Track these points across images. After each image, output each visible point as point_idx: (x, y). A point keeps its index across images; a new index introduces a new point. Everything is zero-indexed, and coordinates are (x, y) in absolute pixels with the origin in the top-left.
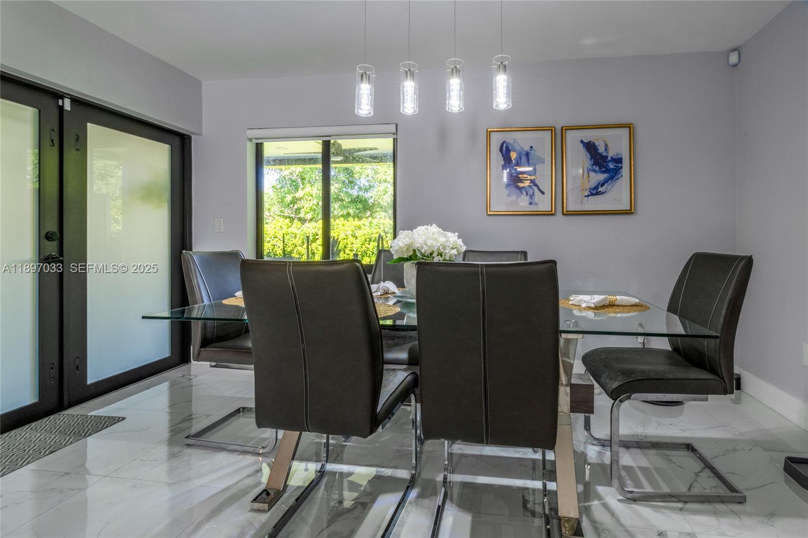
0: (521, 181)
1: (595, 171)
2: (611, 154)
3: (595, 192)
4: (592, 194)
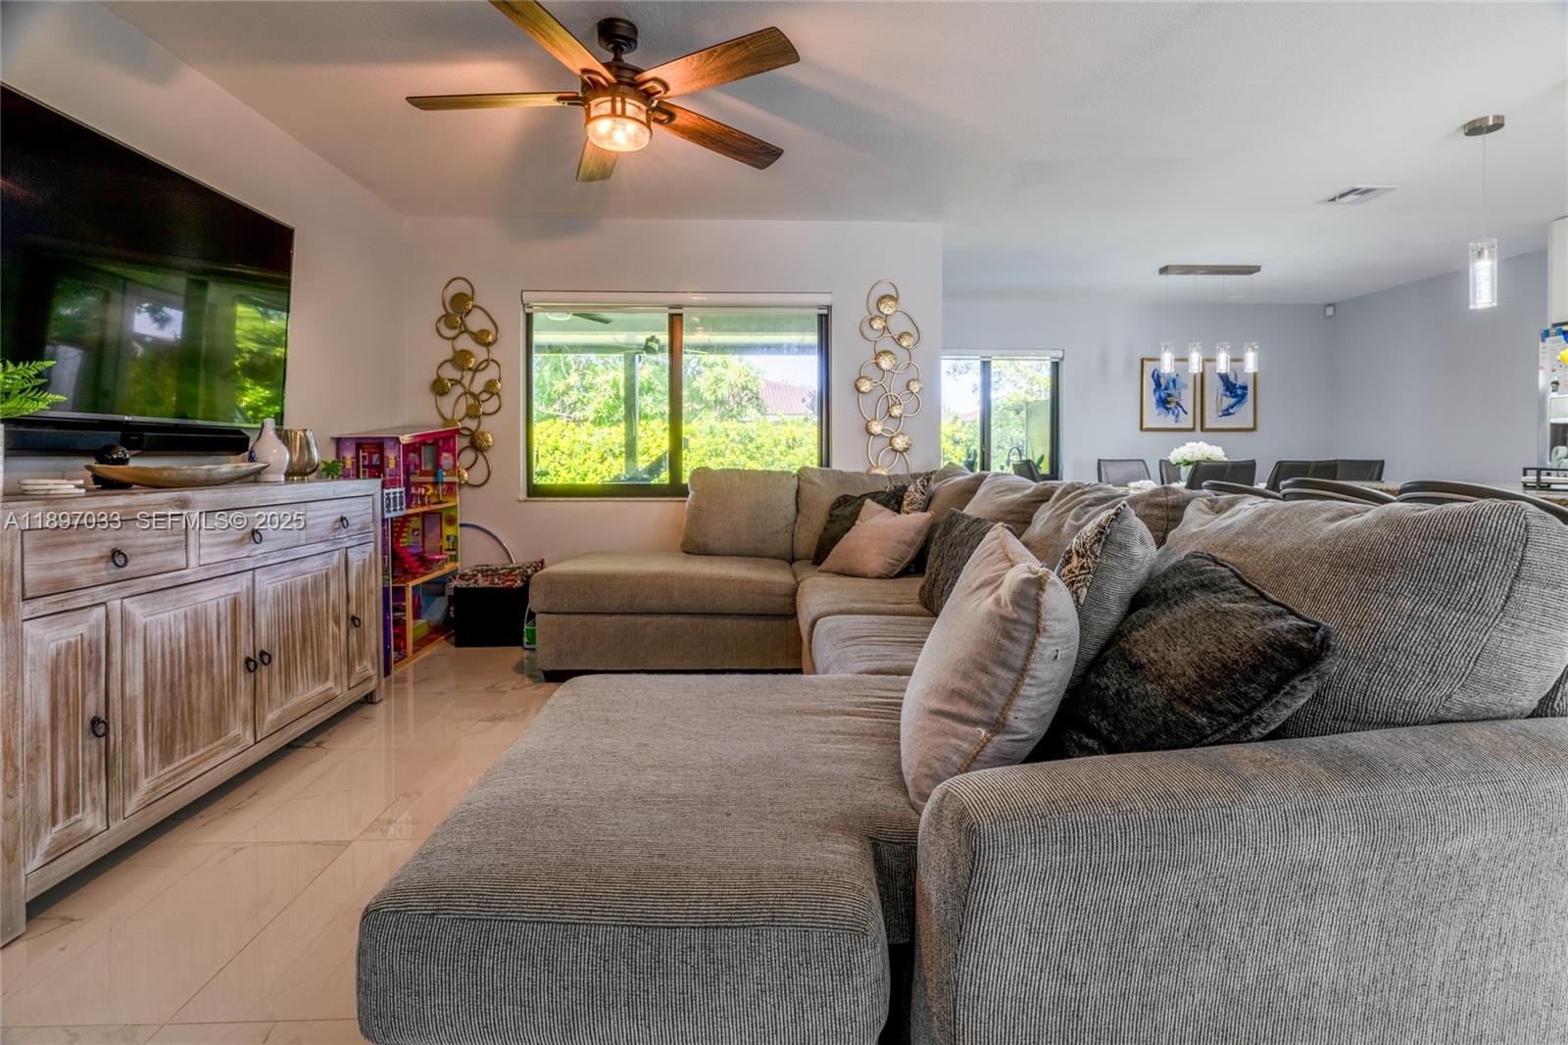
0: (1169, 403)
1: (1227, 396)
2: (1239, 383)
3: (1227, 413)
4: (1224, 415)
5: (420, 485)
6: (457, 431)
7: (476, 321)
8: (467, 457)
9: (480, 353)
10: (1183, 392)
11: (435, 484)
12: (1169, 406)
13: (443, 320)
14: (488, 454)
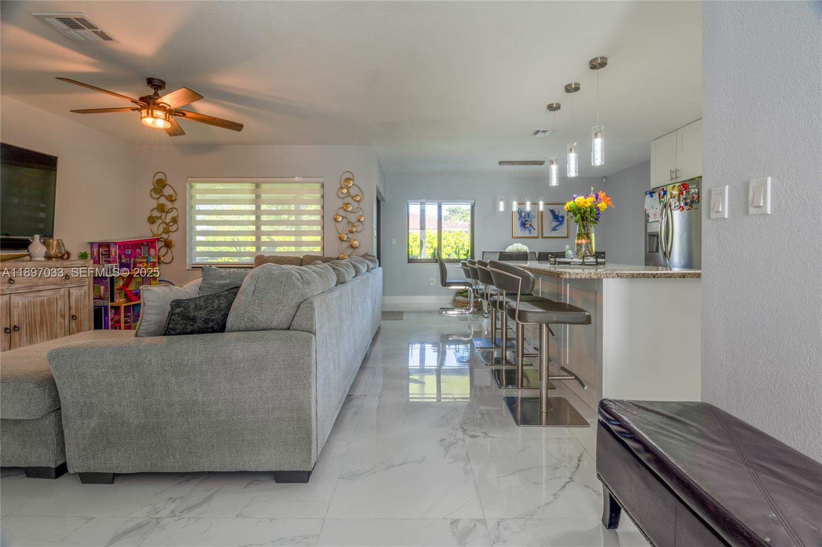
5: (141, 263)
6: (158, 239)
7: (167, 191)
8: (164, 251)
9: (169, 205)
10: (532, 219)
11: (147, 262)
12: (526, 226)
13: (153, 191)
14: (173, 249)
